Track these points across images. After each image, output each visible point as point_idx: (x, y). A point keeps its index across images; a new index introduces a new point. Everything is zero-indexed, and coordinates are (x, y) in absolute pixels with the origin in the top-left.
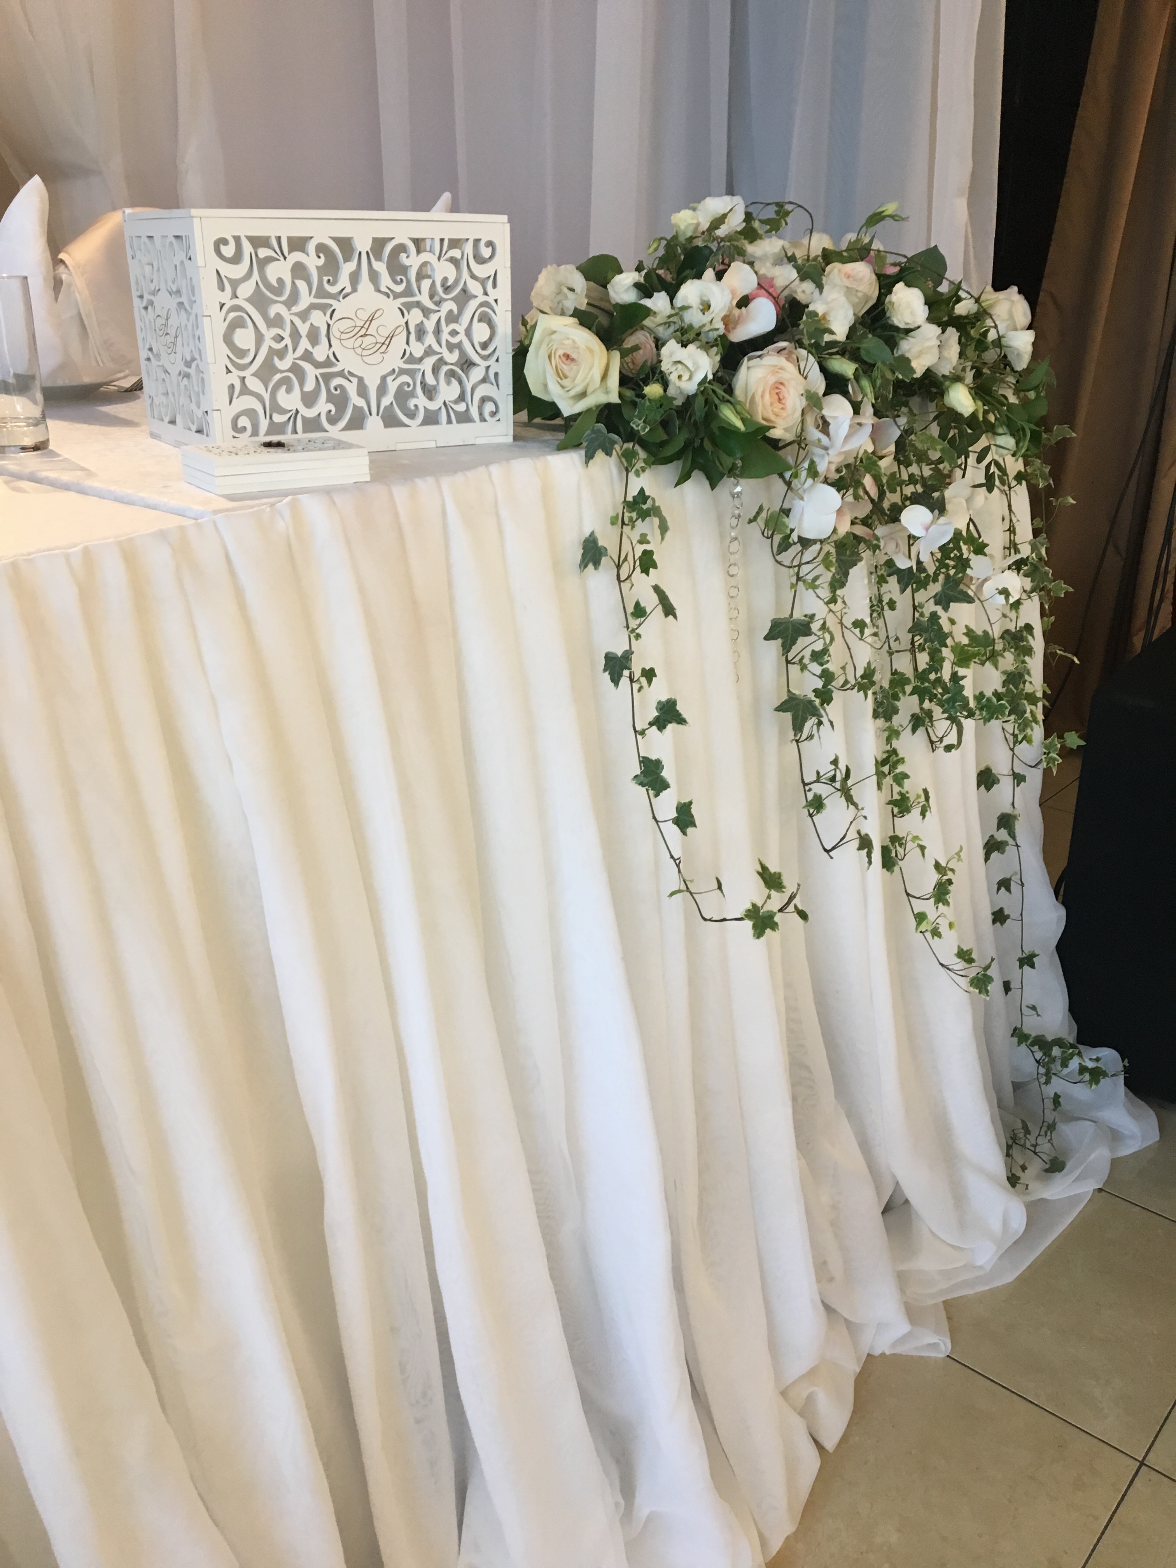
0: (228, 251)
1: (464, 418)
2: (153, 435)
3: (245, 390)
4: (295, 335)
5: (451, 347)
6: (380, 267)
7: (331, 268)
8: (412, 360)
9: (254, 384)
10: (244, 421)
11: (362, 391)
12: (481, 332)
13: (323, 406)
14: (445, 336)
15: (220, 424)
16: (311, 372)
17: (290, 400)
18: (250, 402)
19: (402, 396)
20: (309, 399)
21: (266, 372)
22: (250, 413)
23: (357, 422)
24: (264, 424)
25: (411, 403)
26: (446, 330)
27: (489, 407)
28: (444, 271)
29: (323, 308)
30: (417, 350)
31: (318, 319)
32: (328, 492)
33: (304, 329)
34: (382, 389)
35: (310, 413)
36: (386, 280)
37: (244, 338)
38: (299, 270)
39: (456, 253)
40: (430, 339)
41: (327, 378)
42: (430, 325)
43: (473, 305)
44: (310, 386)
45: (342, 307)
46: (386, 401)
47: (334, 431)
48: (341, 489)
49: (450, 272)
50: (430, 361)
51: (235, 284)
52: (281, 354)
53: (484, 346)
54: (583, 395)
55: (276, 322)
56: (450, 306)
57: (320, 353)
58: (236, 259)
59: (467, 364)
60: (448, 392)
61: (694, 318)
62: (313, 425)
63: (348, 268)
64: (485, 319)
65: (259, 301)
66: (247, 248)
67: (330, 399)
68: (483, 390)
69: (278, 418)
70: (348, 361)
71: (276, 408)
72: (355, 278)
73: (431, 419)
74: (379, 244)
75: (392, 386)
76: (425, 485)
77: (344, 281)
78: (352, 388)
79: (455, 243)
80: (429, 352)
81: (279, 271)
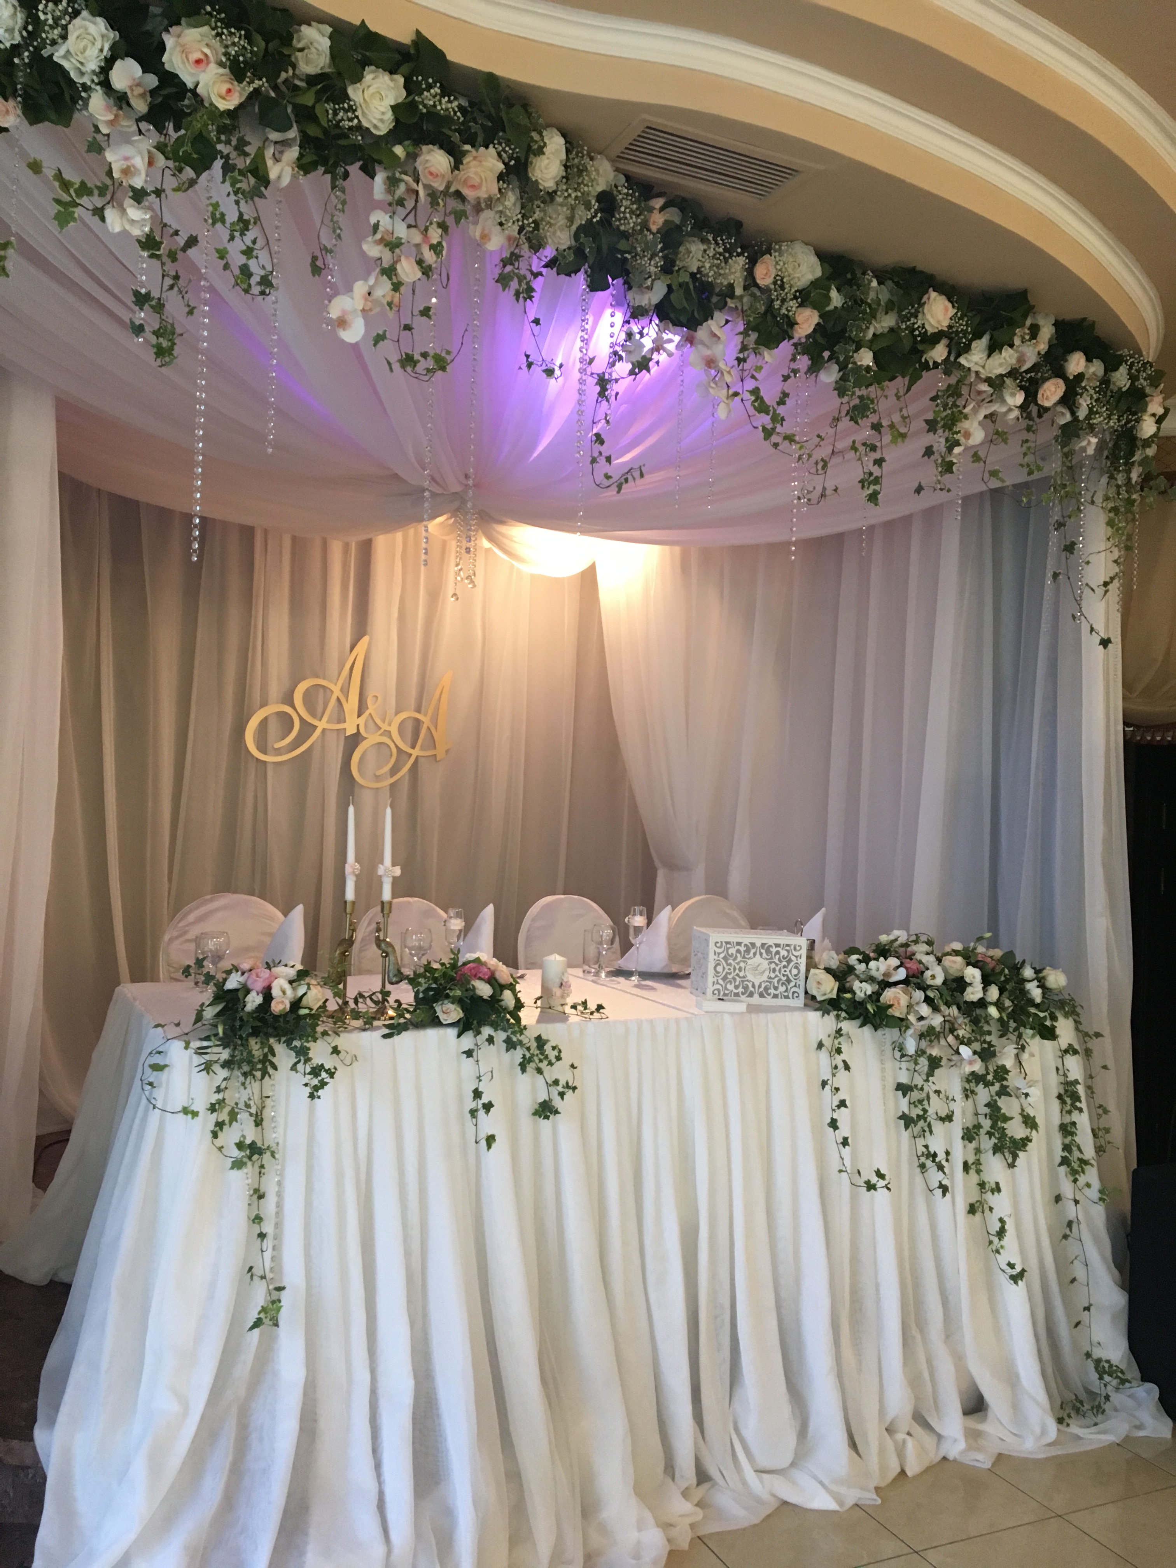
0: (718, 945)
1: (787, 997)
2: (691, 993)
3: (718, 983)
4: (735, 969)
5: (784, 975)
6: (763, 951)
7: (748, 951)
8: (770, 978)
9: (721, 982)
10: (716, 992)
11: (753, 986)
12: (795, 972)
13: (741, 990)
14: (782, 972)
15: (709, 992)
16: (738, 979)
17: (731, 987)
18: (718, 987)
19: (766, 989)
20: (737, 987)
21: (724, 978)
22: (718, 990)
23: (751, 995)
24: (722, 993)
25: (769, 991)
26: (783, 970)
27: (796, 995)
28: (783, 953)
29: (744, 962)
30: (773, 975)
31: (742, 965)
32: (732, 1014)
33: (737, 967)
34: (760, 986)
35: (736, 991)
36: (764, 955)
37: (719, 969)
38: (738, 951)
39: (788, 948)
40: (777, 973)
41: (743, 981)
42: (777, 968)
43: (792, 964)
44: (737, 983)
45: (749, 962)
46: (761, 990)
47: (743, 997)
48: (737, 1013)
49: (786, 954)
50: (777, 979)
51: (719, 954)
52: (730, 974)
53: (796, 975)
54: (825, 994)
55: (730, 965)
56: (785, 963)
57: (741, 974)
58: (720, 947)
59: (789, 981)
60: (782, 989)
61: (874, 973)
62: (737, 995)
63: (753, 951)
64: (796, 967)
65: (725, 958)
66: (724, 944)
67: (743, 987)
68: (794, 989)
69: (727, 992)
70: (750, 977)
71: (726, 989)
72: (755, 954)
73: (775, 996)
74: (763, 945)
75: (763, 985)
76: (762, 1016)
77: (751, 955)
78: (750, 985)
79: (788, 945)
80: (776, 976)
81: (732, 951)
